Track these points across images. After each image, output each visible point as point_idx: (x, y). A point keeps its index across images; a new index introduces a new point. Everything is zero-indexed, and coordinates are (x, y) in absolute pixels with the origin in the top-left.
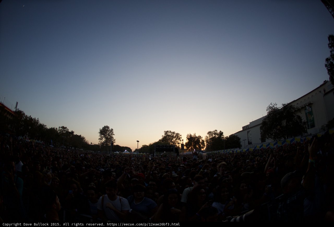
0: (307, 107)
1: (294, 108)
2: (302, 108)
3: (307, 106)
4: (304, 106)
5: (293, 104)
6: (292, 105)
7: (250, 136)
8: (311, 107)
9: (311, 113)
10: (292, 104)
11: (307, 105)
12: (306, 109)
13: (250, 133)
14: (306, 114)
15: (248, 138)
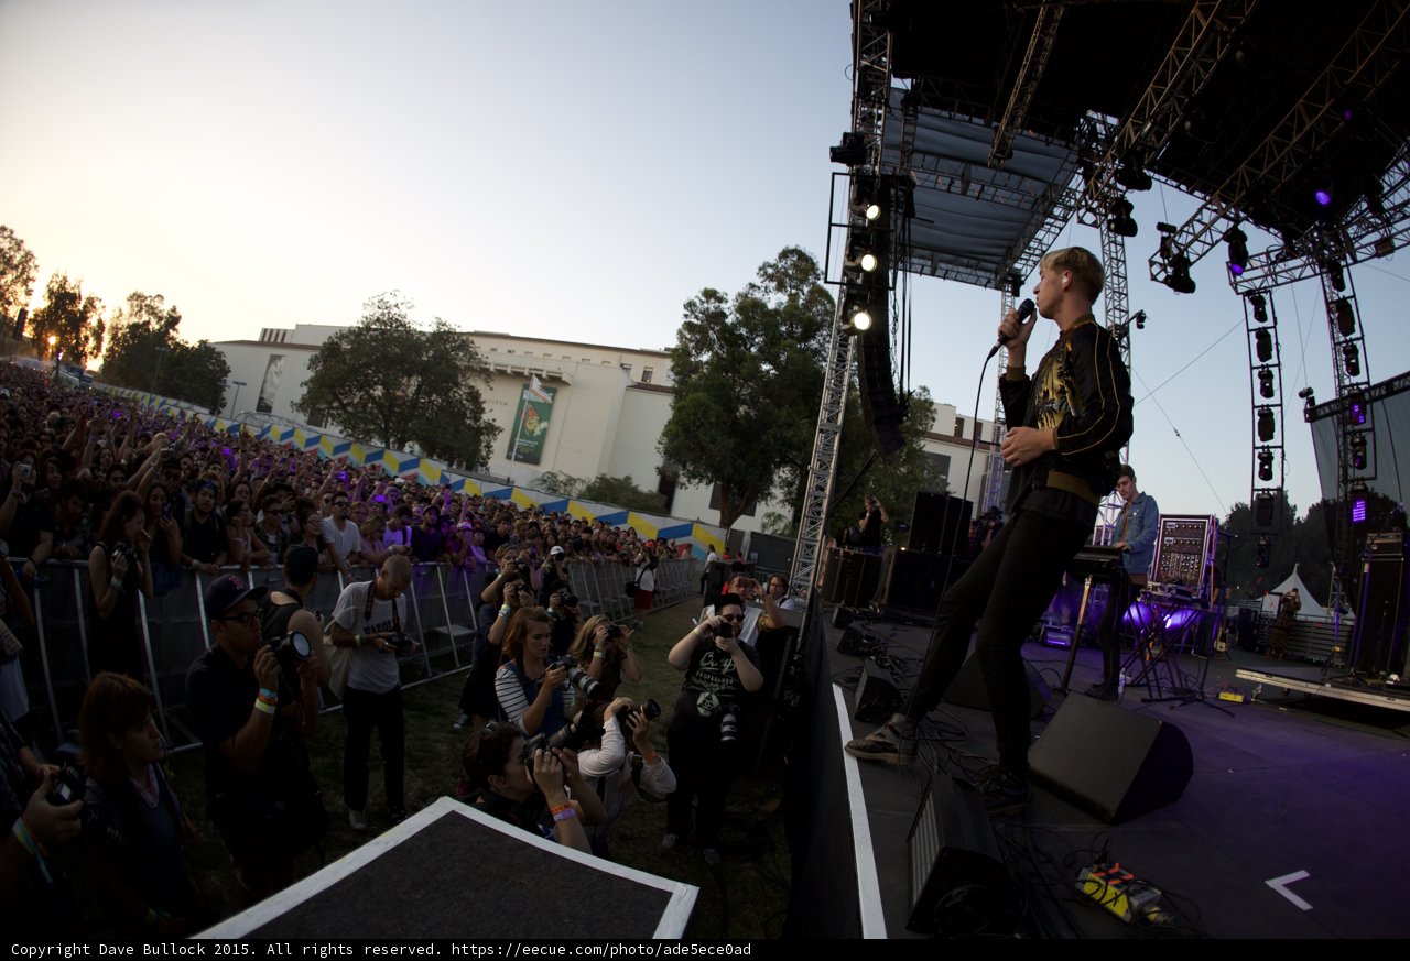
0: (536, 383)
1: (473, 356)
2: (518, 375)
3: (535, 379)
4: (526, 374)
5: (478, 341)
6: (473, 342)
7: (275, 376)
8: (554, 392)
9: (544, 411)
10: (471, 338)
11: (544, 376)
12: (527, 387)
13: (278, 364)
14: (522, 401)
15: (265, 382)
